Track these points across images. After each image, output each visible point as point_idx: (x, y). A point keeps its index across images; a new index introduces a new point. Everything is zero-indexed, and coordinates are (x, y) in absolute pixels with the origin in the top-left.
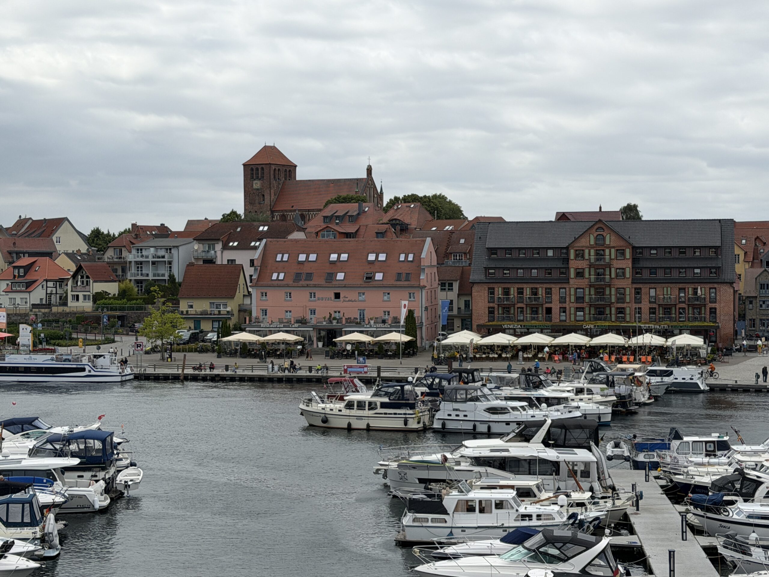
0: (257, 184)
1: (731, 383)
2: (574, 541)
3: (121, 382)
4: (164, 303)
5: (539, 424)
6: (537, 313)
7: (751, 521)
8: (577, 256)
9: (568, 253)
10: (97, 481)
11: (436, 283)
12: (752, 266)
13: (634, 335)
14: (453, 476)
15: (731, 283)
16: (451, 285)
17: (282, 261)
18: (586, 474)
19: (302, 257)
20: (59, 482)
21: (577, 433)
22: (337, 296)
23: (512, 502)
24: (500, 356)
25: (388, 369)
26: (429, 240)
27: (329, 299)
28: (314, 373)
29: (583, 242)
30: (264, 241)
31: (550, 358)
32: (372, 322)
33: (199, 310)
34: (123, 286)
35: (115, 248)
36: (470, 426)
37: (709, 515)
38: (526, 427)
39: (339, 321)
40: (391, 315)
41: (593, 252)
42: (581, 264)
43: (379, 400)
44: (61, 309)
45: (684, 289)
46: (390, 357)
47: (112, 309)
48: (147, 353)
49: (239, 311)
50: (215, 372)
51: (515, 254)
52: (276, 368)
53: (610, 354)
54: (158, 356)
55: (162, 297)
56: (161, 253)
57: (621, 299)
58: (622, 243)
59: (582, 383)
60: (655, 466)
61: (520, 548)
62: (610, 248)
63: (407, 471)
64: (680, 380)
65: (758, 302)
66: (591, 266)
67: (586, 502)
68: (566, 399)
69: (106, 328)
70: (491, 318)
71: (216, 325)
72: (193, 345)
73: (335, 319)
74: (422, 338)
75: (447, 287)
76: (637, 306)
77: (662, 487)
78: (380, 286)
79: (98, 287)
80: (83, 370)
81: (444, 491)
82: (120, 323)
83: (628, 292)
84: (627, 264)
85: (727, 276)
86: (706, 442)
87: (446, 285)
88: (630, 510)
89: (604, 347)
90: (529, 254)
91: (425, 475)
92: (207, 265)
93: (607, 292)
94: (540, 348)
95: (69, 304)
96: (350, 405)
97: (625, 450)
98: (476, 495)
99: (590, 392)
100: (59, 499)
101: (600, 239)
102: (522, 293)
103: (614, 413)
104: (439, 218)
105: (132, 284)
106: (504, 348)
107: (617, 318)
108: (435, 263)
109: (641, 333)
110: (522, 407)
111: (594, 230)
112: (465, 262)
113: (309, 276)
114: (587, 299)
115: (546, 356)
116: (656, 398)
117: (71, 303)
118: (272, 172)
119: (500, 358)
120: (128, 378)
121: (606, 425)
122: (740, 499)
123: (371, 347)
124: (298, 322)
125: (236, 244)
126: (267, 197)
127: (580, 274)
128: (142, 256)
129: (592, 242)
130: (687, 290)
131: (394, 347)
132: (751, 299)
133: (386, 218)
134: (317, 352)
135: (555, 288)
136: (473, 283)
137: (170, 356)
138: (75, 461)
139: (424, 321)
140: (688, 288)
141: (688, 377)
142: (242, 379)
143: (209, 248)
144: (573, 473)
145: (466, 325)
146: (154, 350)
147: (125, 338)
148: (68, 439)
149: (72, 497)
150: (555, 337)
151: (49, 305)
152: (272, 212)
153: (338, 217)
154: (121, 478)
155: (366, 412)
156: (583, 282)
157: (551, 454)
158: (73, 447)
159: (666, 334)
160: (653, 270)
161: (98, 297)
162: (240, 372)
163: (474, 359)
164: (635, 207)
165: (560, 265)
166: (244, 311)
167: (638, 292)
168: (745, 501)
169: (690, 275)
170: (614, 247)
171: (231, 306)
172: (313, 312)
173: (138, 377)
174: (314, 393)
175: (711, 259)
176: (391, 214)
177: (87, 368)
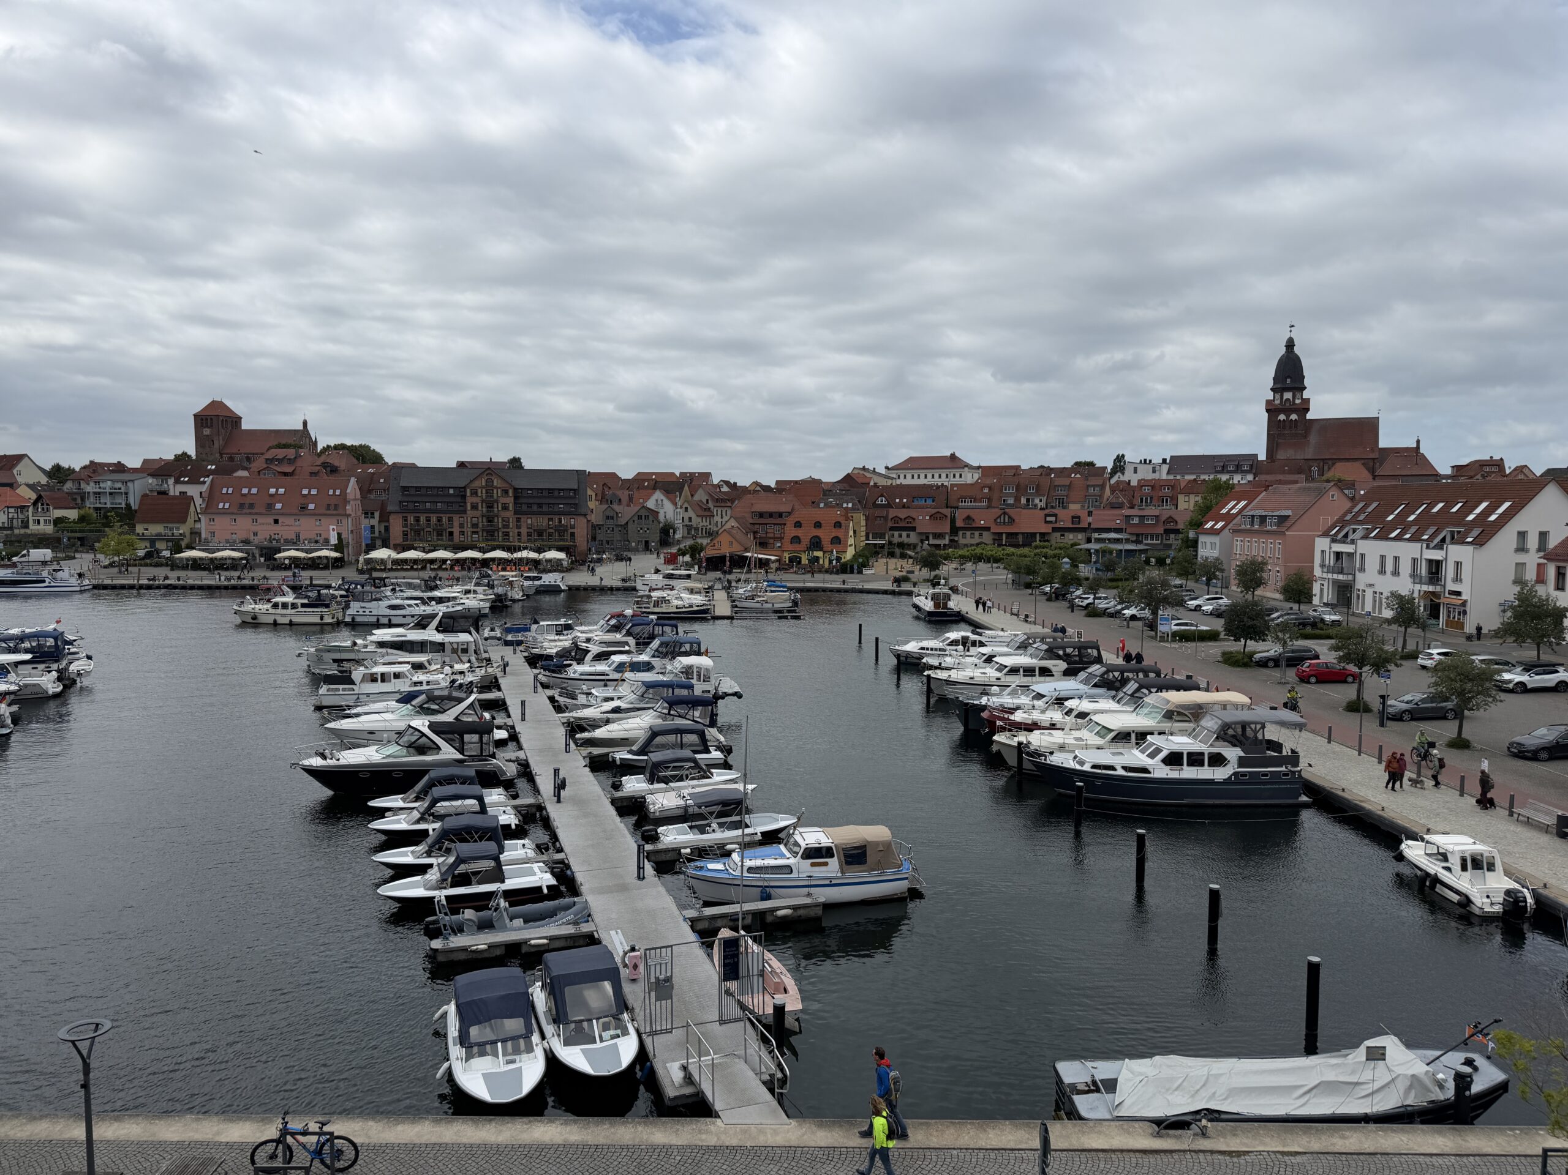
0: (207, 432)
1: (583, 584)
2: (450, 698)
3: (81, 591)
4: (121, 526)
5: (433, 616)
6: (441, 535)
7: (583, 677)
8: (472, 494)
9: (465, 491)
10: (49, 672)
11: (360, 513)
12: (601, 504)
13: (515, 552)
14: (361, 656)
15: (585, 515)
16: (373, 514)
17: (227, 493)
18: (465, 651)
19: (245, 491)
20: (13, 674)
21: (462, 622)
22: (276, 521)
23: (407, 673)
24: (412, 567)
25: (319, 578)
26: (353, 480)
27: (270, 524)
28: (256, 582)
29: (477, 484)
30: (211, 477)
31: (452, 568)
32: (306, 542)
33: (154, 532)
34: (82, 512)
35: (74, 481)
36: (374, 619)
37: (554, 675)
38: (423, 619)
39: (278, 541)
40: (323, 537)
41: (484, 491)
42: (475, 500)
43: (299, 601)
44: (22, 531)
45: (552, 519)
46: (322, 569)
47: (72, 531)
48: (105, 567)
49: (191, 533)
50: (167, 582)
51: (423, 491)
52: (223, 578)
53: (498, 565)
54: (116, 570)
55: (118, 521)
56: (118, 485)
57: (506, 526)
58: (505, 485)
59: (471, 587)
60: (519, 643)
61: (409, 706)
62: (497, 488)
63: (323, 654)
64: (547, 583)
65: (604, 529)
66: (483, 501)
67: (466, 671)
68: (455, 598)
69: (67, 547)
70: (405, 540)
71: (170, 544)
72: (148, 561)
73: (274, 539)
74: (349, 554)
75: (369, 515)
76: (517, 530)
77: (525, 657)
78: (313, 514)
79: (58, 513)
80: (44, 582)
81: (353, 668)
82: (79, 543)
83: (511, 520)
84: (510, 500)
85: (582, 511)
86: (556, 625)
87: (368, 514)
88: (499, 674)
89: (493, 560)
90: (435, 492)
91: (337, 656)
92: (160, 496)
93: (496, 520)
94: (444, 561)
95: (31, 526)
96: (276, 606)
97: (498, 633)
98: (379, 669)
99: (475, 592)
100: (13, 688)
101: (489, 482)
102: (430, 521)
103: (490, 608)
104: (364, 462)
105: (92, 511)
106: (415, 561)
107: (504, 540)
108: (358, 496)
109: (520, 550)
110: (416, 604)
111: (485, 475)
112: (384, 497)
113: (251, 506)
114: (480, 525)
115: (449, 567)
116: (528, 596)
117: (33, 527)
118: (220, 423)
119: (412, 569)
120: (86, 588)
121: (485, 616)
122: (574, 663)
123: (306, 562)
124: (242, 542)
125: (186, 479)
126: (216, 442)
127: (474, 507)
128: (100, 488)
129: (484, 484)
130: (554, 520)
131: (325, 561)
132: (600, 526)
133: (319, 461)
134: (260, 566)
135: (456, 518)
136: (390, 513)
137: (127, 570)
138: (28, 657)
139: (350, 541)
140: (555, 518)
141: (553, 581)
142: (192, 587)
143: (162, 481)
144: (454, 651)
145: (386, 545)
146: (111, 565)
147: (84, 555)
148: (22, 638)
149: (26, 686)
150: (456, 553)
151: (11, 528)
152: (221, 454)
153: (277, 460)
154: (73, 668)
155: (289, 611)
156: (478, 513)
157: (439, 637)
158: (27, 645)
159: (539, 551)
160: (529, 505)
161: (57, 522)
162: (190, 582)
163: (391, 570)
164: (519, 459)
165: (459, 500)
166: (195, 533)
167: (518, 520)
168: (578, 664)
169: (556, 508)
170: (500, 488)
171: (184, 529)
172: (255, 534)
173: (95, 587)
174: (248, 597)
175: (571, 497)
176: (323, 459)
177: (47, 580)
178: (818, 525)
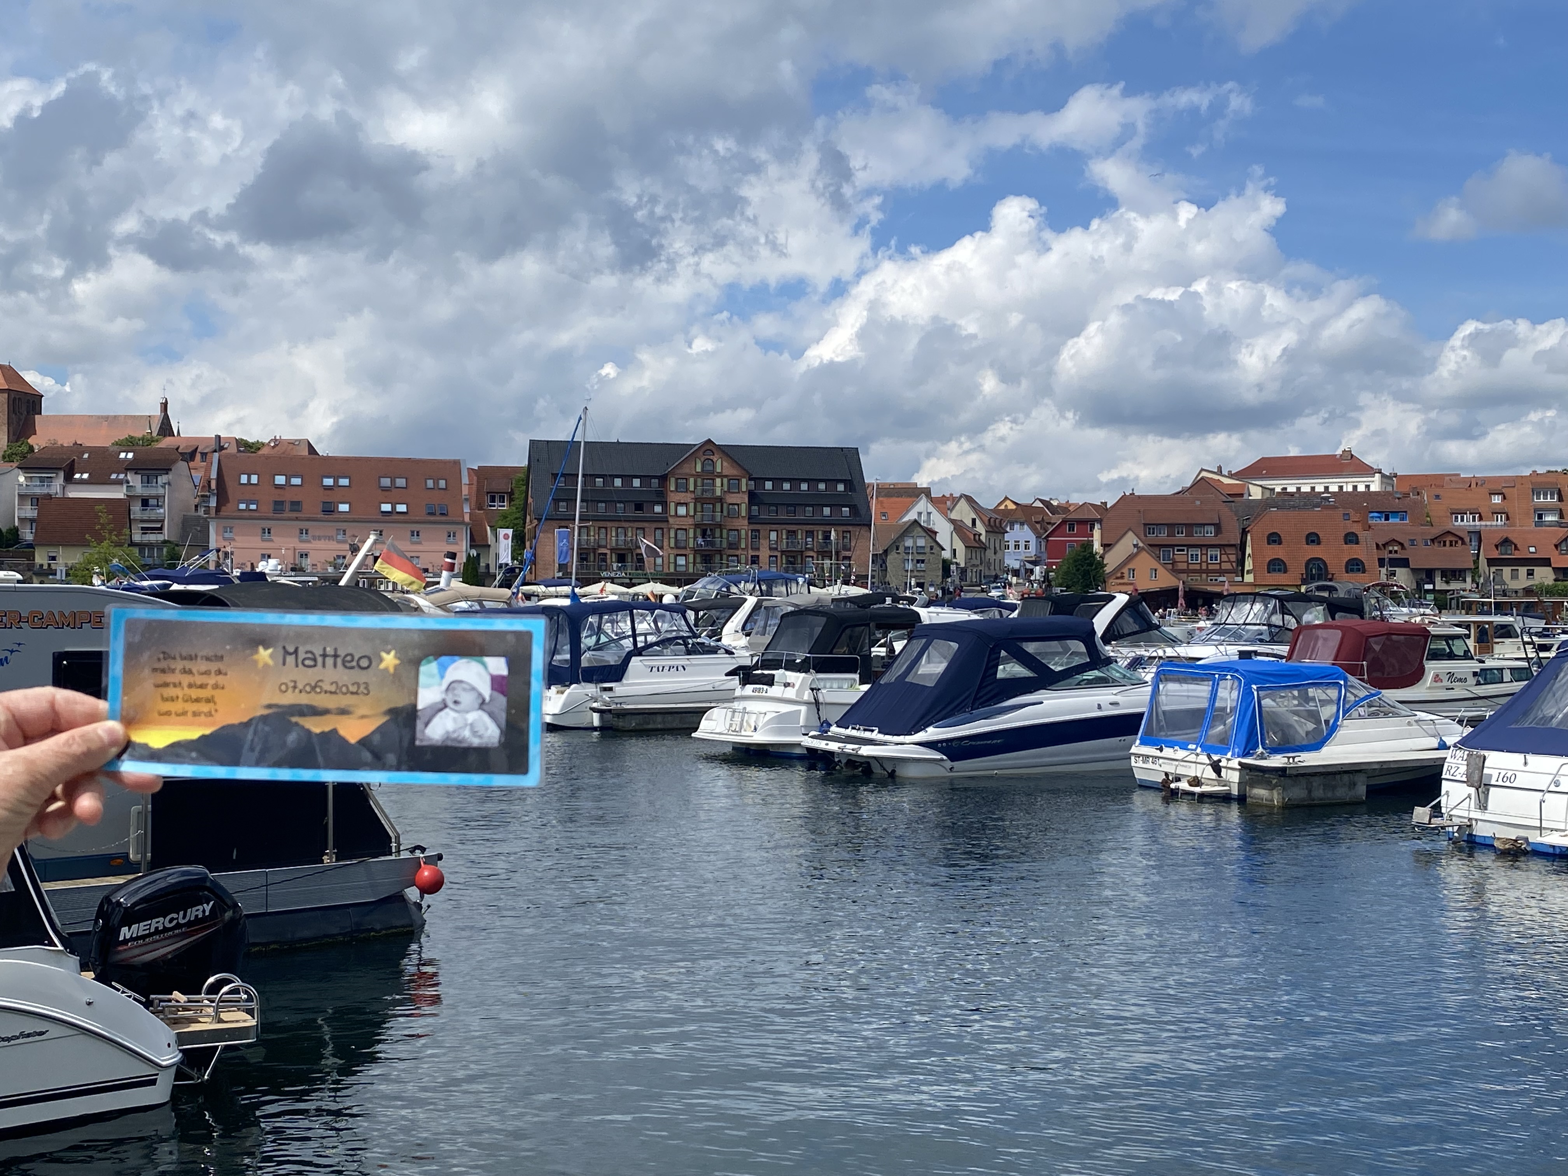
8: (679, 486)
9: (666, 483)
15: (868, 526)
17: (249, 483)
19: (280, 480)
27: (330, 538)
29: (687, 469)
41: (699, 482)
42: (685, 497)
45: (812, 532)
57: (735, 544)
58: (736, 471)
62: (721, 476)
66: (696, 500)
76: (754, 553)
78: (408, 521)
83: (743, 535)
84: (742, 499)
85: (862, 518)
90: (609, 484)
93: (718, 535)
101: (709, 464)
102: (605, 534)
111: (701, 453)
113: (296, 505)
114: (691, 543)
118: (11, 402)
125: (86, 476)
127: (682, 510)
129: (699, 469)
130: (815, 533)
135: (649, 529)
136: (539, 520)
140: (818, 531)
143: (42, 480)
156: (686, 521)
160: (774, 507)
165: (655, 498)
169: (819, 514)
170: (726, 476)
172: (307, 555)
175: (841, 494)
178: (1313, 539)
